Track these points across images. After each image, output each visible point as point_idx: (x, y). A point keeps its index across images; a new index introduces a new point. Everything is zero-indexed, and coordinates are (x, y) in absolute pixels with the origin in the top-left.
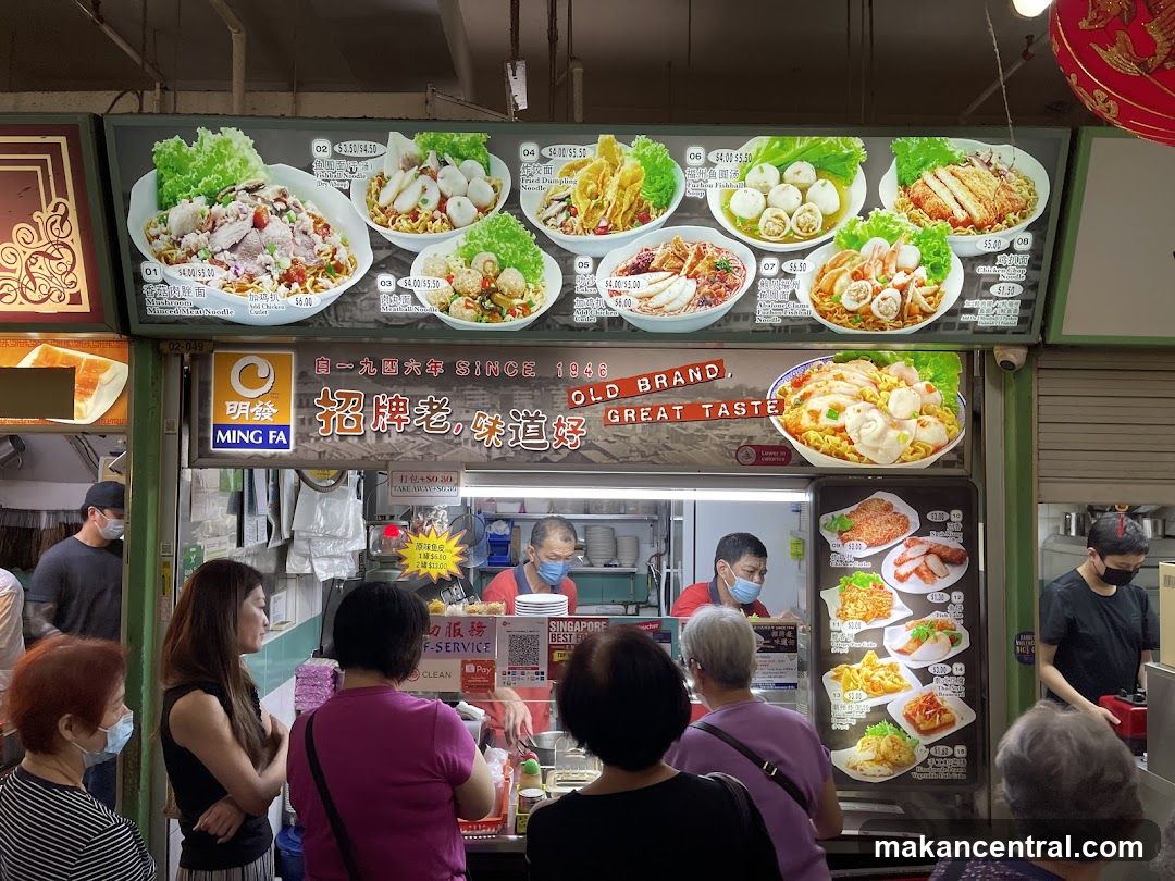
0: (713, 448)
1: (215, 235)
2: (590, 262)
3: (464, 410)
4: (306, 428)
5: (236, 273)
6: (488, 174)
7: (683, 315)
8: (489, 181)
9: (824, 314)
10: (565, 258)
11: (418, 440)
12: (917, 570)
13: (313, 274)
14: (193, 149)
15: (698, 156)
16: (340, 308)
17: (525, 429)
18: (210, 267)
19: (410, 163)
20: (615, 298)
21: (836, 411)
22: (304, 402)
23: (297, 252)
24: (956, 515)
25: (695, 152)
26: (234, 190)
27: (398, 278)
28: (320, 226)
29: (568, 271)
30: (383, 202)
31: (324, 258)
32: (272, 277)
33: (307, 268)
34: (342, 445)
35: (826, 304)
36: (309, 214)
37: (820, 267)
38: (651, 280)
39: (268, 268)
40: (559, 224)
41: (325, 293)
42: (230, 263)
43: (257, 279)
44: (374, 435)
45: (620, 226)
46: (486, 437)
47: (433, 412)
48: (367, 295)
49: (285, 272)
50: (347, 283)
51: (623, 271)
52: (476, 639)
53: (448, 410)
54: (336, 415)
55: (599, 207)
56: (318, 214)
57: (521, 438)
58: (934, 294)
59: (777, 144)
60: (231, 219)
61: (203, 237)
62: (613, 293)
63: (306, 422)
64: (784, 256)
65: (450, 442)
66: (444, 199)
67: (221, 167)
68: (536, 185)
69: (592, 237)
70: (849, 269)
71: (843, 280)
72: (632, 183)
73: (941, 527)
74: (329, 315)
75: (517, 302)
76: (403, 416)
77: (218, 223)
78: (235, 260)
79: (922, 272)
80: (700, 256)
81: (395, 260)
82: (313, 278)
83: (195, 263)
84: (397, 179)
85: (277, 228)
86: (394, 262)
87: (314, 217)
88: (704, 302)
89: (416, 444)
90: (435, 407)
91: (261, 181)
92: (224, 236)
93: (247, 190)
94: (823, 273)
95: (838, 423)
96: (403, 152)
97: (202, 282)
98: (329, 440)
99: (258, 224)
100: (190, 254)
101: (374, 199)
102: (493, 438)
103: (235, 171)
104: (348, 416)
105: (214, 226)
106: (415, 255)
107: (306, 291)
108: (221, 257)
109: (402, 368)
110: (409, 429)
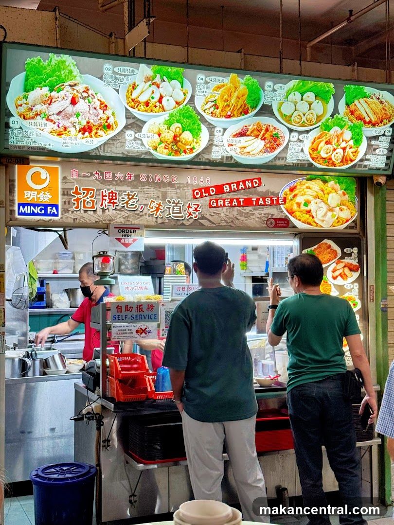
0: (257, 219)
1: (50, 106)
2: (222, 130)
3: (144, 199)
4: (67, 206)
5: (58, 126)
6: (182, 87)
7: (258, 157)
8: (182, 91)
9: (313, 159)
10: (211, 128)
11: (123, 213)
12: (340, 275)
13: (96, 129)
14: (46, 63)
15: (270, 86)
16: (106, 146)
17: (173, 208)
18: (46, 122)
19: (148, 80)
20: (230, 147)
21: (307, 203)
22: (66, 193)
23: (90, 118)
24: (355, 250)
25: (269, 84)
26: (63, 85)
27: (136, 133)
28: (103, 106)
29: (211, 134)
30: (134, 96)
31: (103, 121)
32: (76, 129)
33: (94, 126)
34: (85, 215)
35: (315, 154)
36: (98, 100)
37: (313, 138)
38: (247, 140)
39: (75, 124)
40: (210, 112)
41: (100, 139)
42: (56, 121)
43: (68, 130)
44: (101, 210)
45: (236, 115)
46: (155, 212)
47: (130, 199)
48: (120, 141)
49: (83, 127)
50: (111, 134)
51: (235, 135)
52: (150, 313)
53: (136, 199)
54: (82, 200)
55: (228, 106)
56: (103, 100)
57: (171, 213)
58: (355, 152)
59: (301, 83)
60: (60, 99)
61: (45, 107)
62: (230, 145)
63: (67, 203)
64: (300, 133)
65: (138, 215)
66: (161, 98)
67: (59, 73)
68: (202, 94)
69: (223, 119)
70: (324, 139)
71: (322, 144)
72: (243, 96)
73: (350, 255)
74: (101, 149)
75: (188, 147)
76: (115, 201)
77: (53, 101)
78: (59, 120)
79: (351, 143)
80: (267, 130)
81: (136, 124)
82: (96, 131)
83: (39, 120)
84: (141, 86)
85: (82, 105)
86: (135, 125)
87: (100, 101)
88: (266, 151)
89: (122, 215)
90: (130, 197)
91: (77, 82)
92: (55, 108)
93: (70, 86)
94: (315, 141)
95: (308, 209)
96: (145, 74)
97: (40, 129)
98: (79, 212)
99: (74, 102)
100: (37, 115)
101: (130, 95)
102: (158, 213)
103: (65, 76)
104: (88, 200)
105: (51, 102)
106: (145, 122)
107: (91, 137)
108: (52, 118)
109: (114, 176)
110: (118, 208)
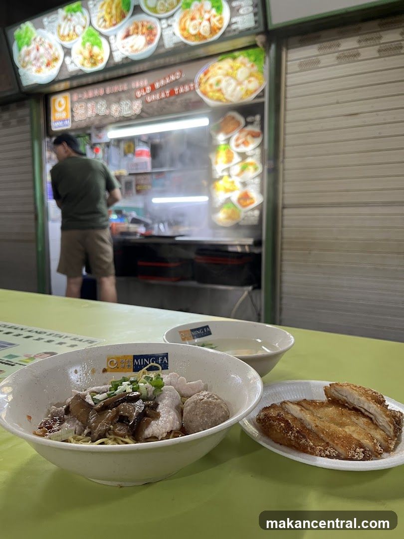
1: (30, 56)
2: (114, 37)
6: (83, 15)
7: (144, 51)
8: (84, 18)
9: (186, 38)
12: (243, 142)
13: (53, 62)
14: (21, 31)
17: (125, 108)
18: (32, 66)
19: (65, 18)
20: (123, 49)
21: (218, 82)
23: (48, 56)
24: (258, 117)
26: (31, 40)
27: (70, 58)
29: (109, 43)
32: (45, 65)
33: (51, 60)
34: (81, 123)
35: (186, 34)
37: (179, 19)
38: (132, 39)
39: (43, 63)
40: (103, 26)
44: (89, 118)
45: (119, 21)
48: (65, 67)
50: (60, 63)
53: (105, 107)
54: (79, 114)
55: (112, 16)
56: (49, 42)
58: (220, 20)
60: (32, 50)
61: (28, 58)
64: (167, 18)
66: (74, 28)
67: (27, 35)
69: (112, 28)
70: (189, 17)
71: (188, 22)
73: (252, 123)
75: (99, 58)
77: (30, 52)
79: (213, 11)
80: (142, 26)
83: (29, 66)
84: (63, 25)
85: (42, 50)
86: (68, 53)
88: (149, 44)
91: (36, 36)
94: (181, 22)
95: (219, 88)
96: (62, 15)
99: (38, 50)
100: (27, 64)
101: (59, 33)
103: (30, 35)
106: (71, 49)
107: (53, 68)
108: (33, 63)
